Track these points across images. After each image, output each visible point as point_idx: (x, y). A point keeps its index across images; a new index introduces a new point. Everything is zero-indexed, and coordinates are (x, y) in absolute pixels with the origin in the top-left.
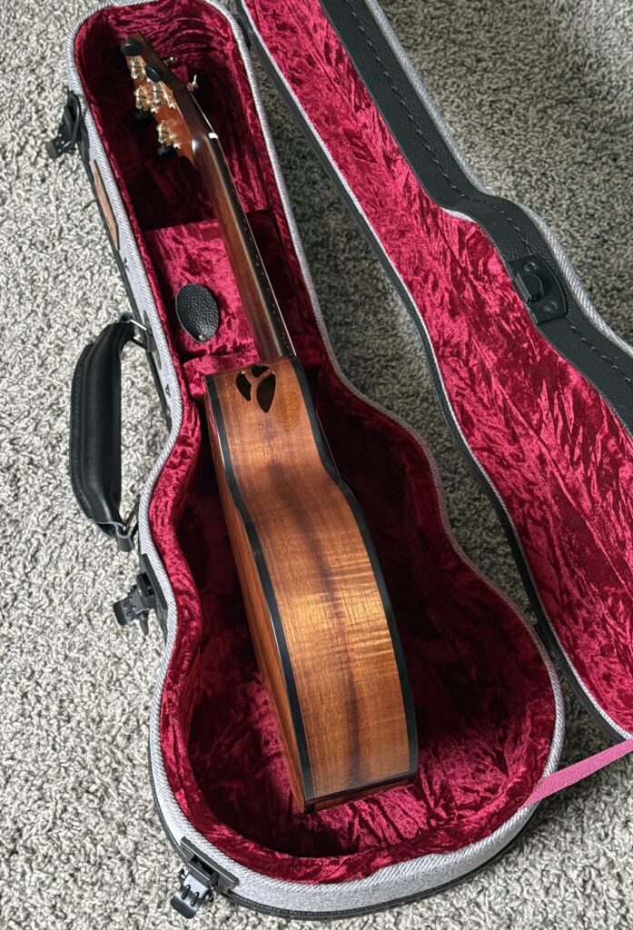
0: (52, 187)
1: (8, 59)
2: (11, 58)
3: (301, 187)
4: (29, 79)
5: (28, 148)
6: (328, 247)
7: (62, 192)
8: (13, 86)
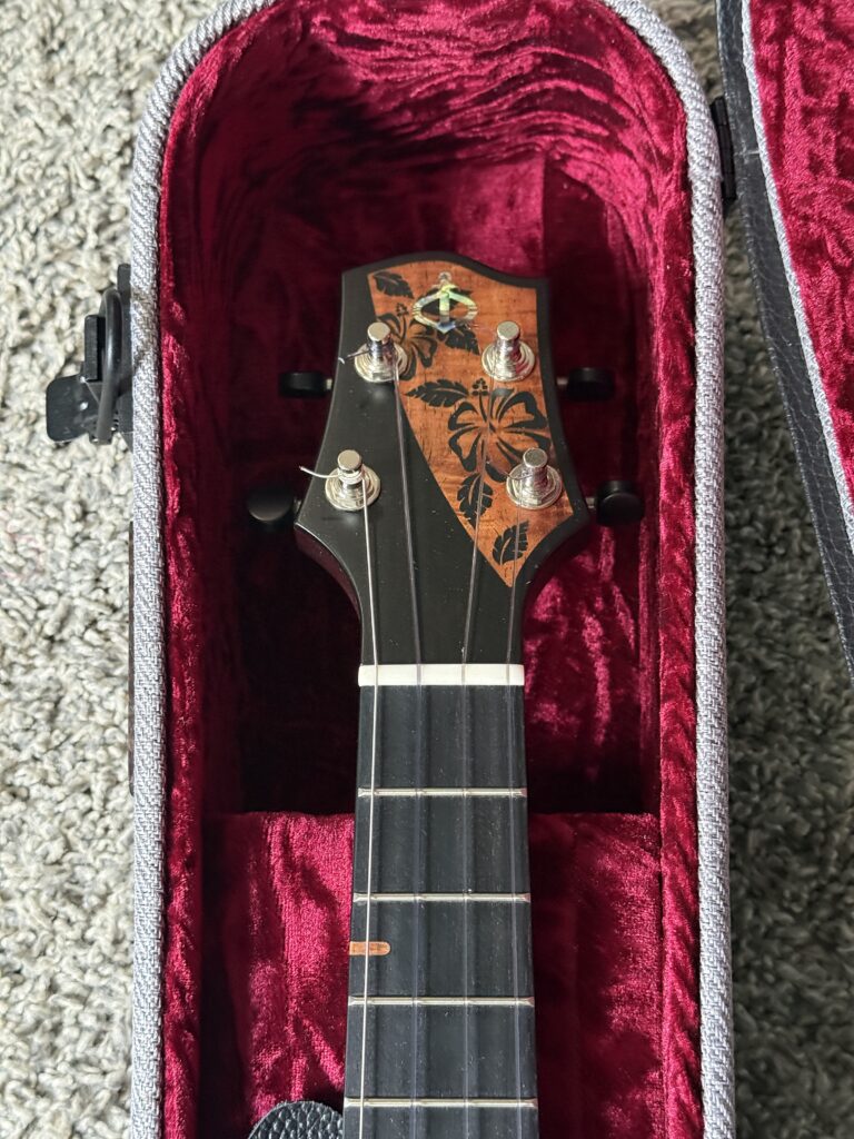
0: (81, 470)
1: (71, 47)
2: (82, 44)
3: (787, 623)
4: (107, 120)
5: (48, 335)
6: (822, 862)
7: (105, 492)
8: (65, 130)
